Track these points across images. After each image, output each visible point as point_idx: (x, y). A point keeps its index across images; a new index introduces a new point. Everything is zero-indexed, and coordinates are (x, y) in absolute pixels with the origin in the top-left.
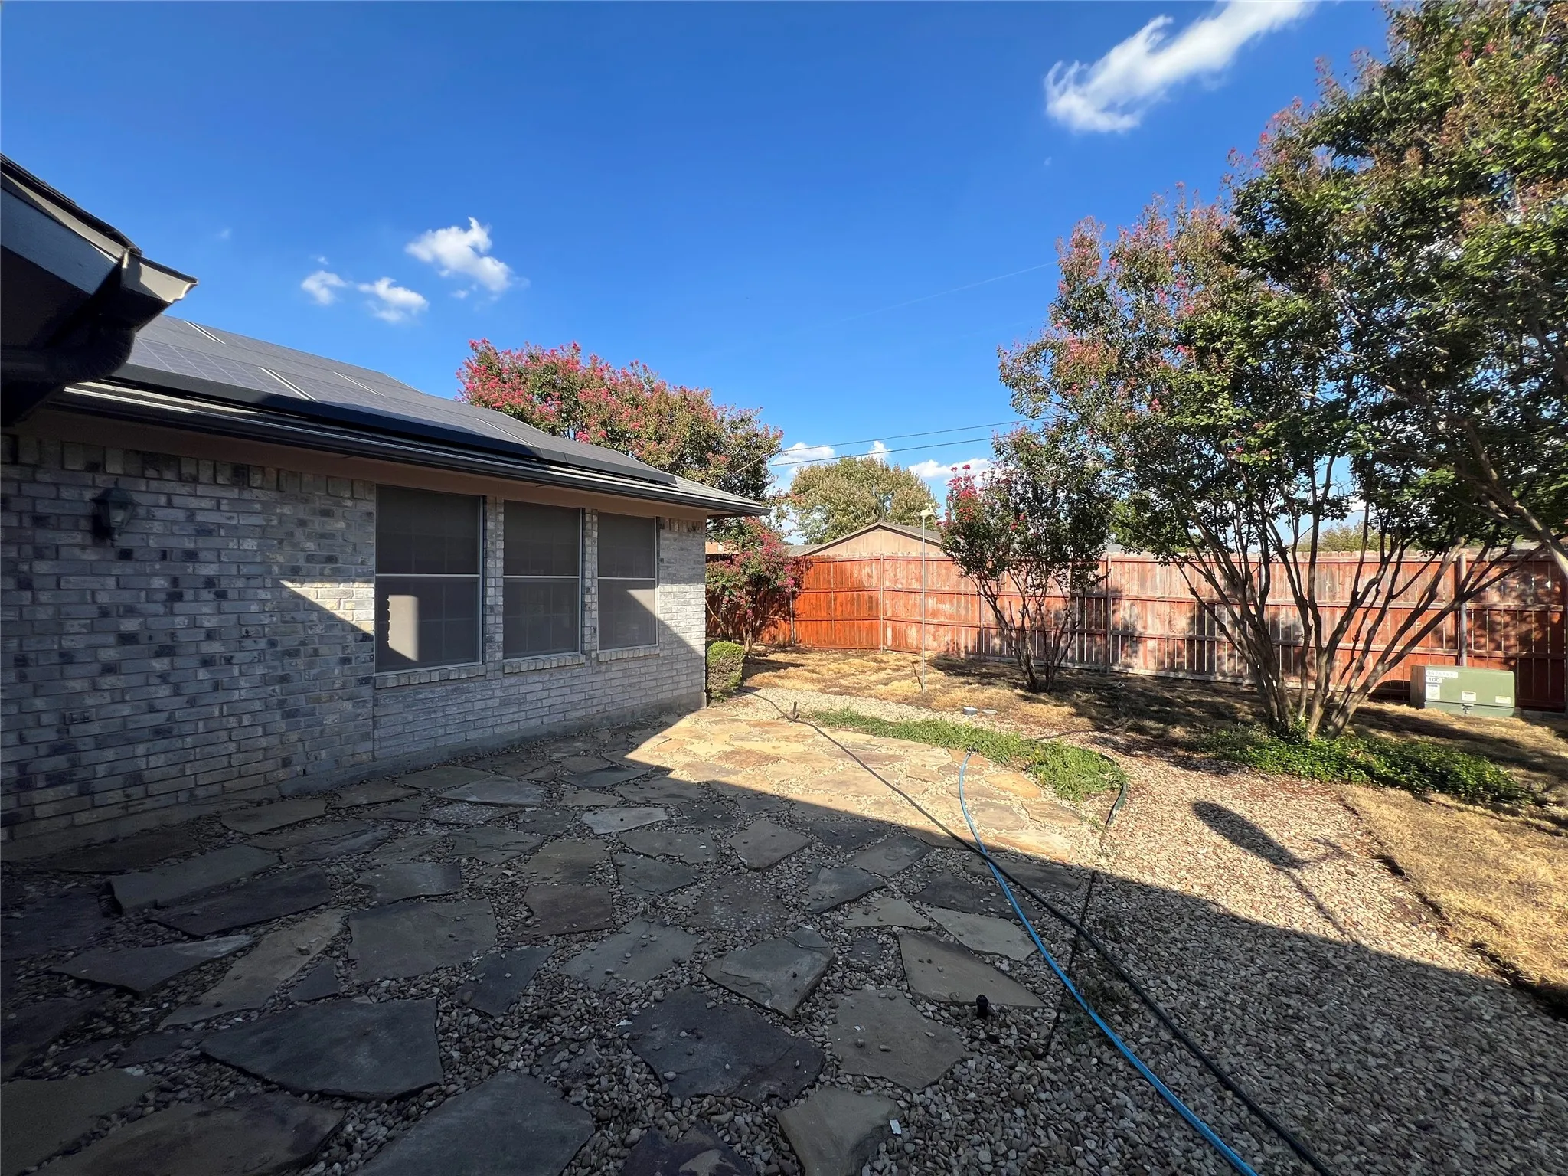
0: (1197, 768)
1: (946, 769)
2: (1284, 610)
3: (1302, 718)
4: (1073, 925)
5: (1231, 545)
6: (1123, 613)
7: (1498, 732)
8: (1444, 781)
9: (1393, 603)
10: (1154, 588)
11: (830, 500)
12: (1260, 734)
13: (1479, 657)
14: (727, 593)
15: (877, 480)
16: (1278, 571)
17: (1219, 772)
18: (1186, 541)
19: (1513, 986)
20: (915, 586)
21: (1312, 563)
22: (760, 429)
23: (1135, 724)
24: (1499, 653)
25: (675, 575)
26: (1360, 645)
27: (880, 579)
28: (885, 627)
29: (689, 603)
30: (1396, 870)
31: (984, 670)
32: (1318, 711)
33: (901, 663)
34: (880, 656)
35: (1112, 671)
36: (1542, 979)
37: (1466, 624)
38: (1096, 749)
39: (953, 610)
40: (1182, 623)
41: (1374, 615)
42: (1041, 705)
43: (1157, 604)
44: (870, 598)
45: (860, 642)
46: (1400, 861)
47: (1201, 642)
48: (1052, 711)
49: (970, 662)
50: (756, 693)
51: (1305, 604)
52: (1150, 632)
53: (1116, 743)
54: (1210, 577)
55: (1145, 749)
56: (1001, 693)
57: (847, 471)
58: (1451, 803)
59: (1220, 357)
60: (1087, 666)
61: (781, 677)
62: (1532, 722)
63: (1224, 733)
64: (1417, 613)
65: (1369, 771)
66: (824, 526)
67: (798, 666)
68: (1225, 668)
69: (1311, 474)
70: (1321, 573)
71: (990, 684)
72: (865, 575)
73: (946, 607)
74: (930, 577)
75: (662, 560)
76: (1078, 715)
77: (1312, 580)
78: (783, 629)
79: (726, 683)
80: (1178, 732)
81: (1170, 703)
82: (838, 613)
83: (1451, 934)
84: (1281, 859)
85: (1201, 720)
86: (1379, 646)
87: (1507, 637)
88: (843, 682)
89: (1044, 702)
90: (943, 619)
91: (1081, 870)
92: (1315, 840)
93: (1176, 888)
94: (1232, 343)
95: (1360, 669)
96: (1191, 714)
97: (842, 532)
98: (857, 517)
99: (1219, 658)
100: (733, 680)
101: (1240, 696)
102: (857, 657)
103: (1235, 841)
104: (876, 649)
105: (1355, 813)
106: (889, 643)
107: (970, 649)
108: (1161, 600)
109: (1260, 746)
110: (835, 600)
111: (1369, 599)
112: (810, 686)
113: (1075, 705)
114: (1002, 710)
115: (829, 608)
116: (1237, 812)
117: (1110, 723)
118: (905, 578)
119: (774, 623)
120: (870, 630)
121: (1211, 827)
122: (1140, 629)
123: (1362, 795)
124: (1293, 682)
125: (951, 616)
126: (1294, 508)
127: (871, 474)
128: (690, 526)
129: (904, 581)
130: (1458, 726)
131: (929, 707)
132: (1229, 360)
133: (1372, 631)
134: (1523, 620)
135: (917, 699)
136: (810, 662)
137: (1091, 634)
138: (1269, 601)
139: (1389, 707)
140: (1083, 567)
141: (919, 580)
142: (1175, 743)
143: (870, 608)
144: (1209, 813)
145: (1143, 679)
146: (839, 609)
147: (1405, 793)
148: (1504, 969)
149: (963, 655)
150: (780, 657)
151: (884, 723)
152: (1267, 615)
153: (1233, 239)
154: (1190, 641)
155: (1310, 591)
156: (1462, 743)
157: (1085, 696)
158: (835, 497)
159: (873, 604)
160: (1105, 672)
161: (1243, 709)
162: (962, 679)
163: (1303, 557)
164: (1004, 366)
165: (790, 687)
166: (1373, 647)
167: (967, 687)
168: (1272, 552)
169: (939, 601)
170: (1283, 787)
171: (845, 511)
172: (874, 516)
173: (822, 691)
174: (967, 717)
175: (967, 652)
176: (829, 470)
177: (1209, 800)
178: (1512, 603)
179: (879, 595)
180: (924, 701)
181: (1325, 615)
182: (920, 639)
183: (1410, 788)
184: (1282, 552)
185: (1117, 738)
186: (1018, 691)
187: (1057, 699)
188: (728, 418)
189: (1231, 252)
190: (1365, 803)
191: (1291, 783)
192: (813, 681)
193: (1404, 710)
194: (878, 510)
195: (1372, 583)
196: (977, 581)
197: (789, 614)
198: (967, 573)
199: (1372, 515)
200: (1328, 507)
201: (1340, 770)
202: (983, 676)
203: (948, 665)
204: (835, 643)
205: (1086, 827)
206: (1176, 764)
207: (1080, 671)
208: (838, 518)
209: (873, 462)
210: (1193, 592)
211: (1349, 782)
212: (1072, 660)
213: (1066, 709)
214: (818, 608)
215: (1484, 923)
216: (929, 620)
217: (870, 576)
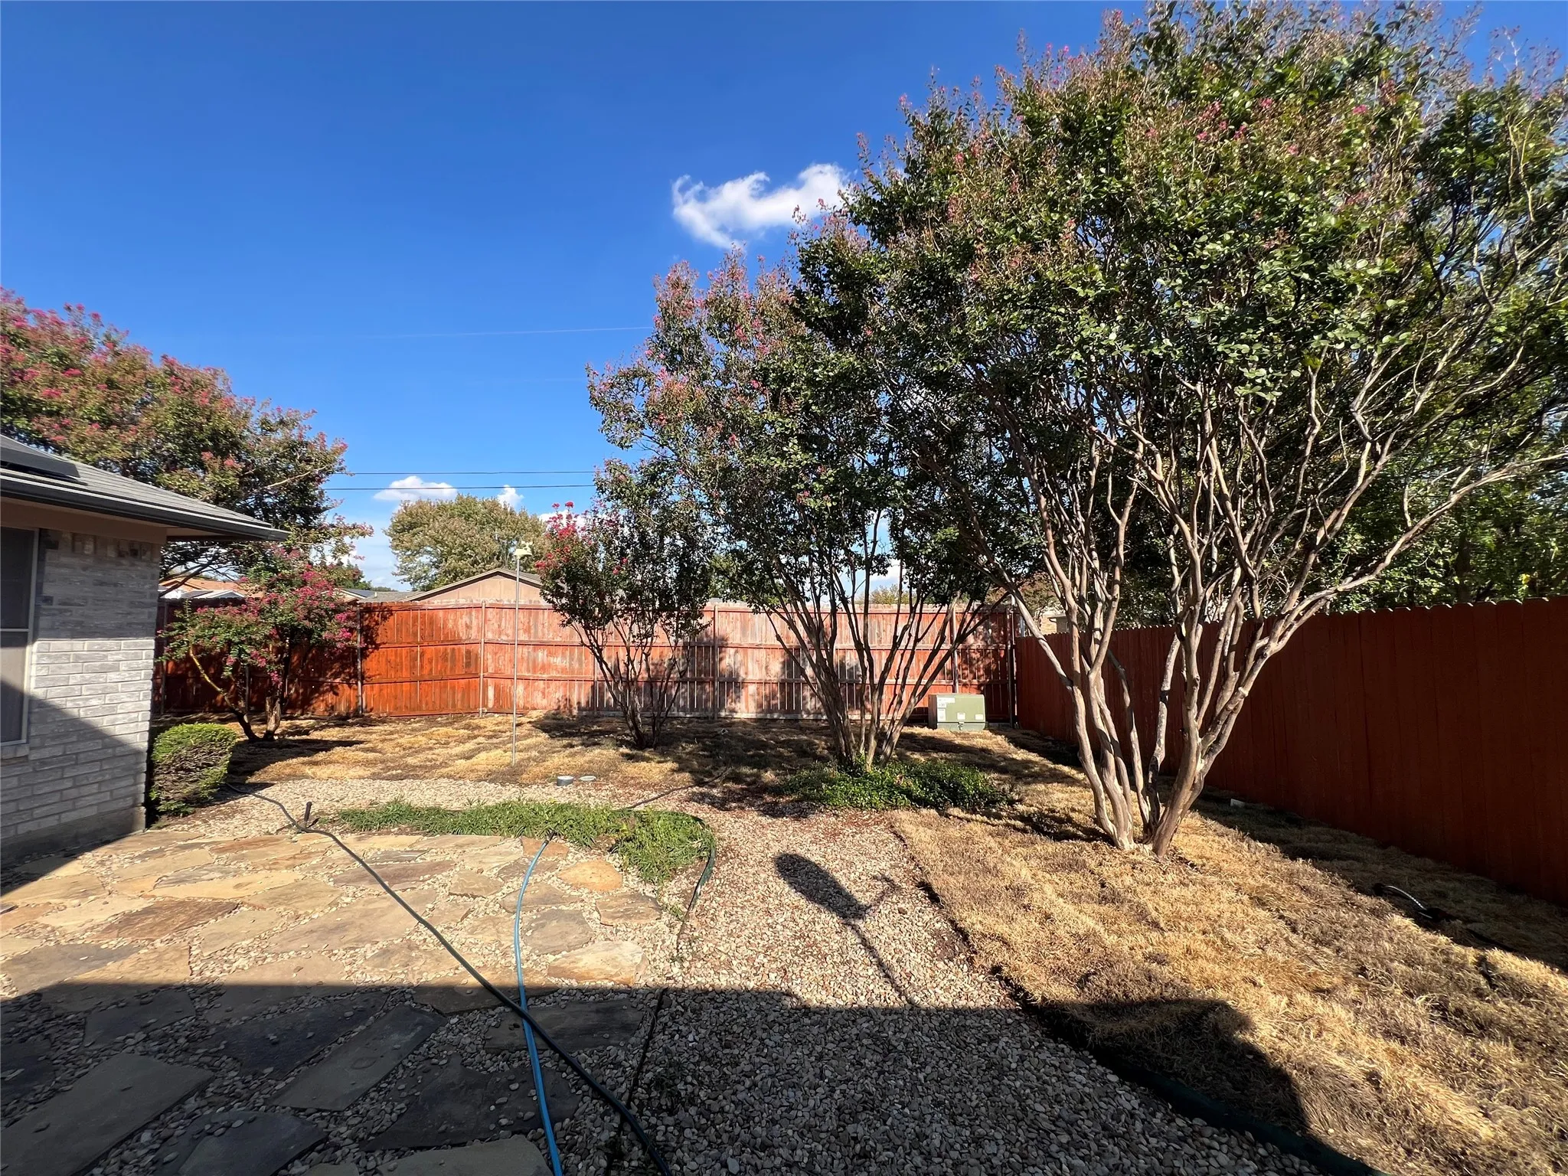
0: (782, 814)
1: (509, 871)
2: (848, 653)
3: (862, 751)
4: (617, 1109)
5: (808, 594)
6: (728, 660)
7: (979, 743)
8: (956, 795)
9: (920, 645)
10: (754, 635)
11: (442, 543)
12: (831, 771)
13: (965, 685)
14: (234, 651)
15: (499, 523)
16: (842, 620)
17: (800, 814)
18: (773, 590)
19: (1023, 1010)
20: (523, 637)
21: (866, 613)
22: (310, 437)
23: (733, 772)
24: (975, 682)
25: (80, 623)
26: (900, 681)
27: (479, 630)
28: (486, 687)
29: (115, 668)
30: (934, 898)
31: (595, 727)
32: (873, 743)
33: (501, 728)
34: (476, 721)
35: (719, 717)
36: (1044, 999)
37: (957, 661)
38: (692, 809)
39: (566, 663)
40: (776, 667)
41: (908, 655)
42: (643, 764)
43: (756, 651)
44: (468, 652)
45: (454, 706)
46: (936, 886)
47: (790, 684)
48: (655, 769)
49: (582, 720)
50: (263, 792)
51: (862, 647)
52: (750, 677)
53: (713, 797)
54: (792, 625)
55: (739, 800)
56: (605, 753)
57: (464, 510)
58: (962, 815)
59: (789, 401)
60: (697, 714)
61: (316, 763)
62: (996, 732)
63: (805, 773)
64: (934, 652)
65: (908, 793)
66: (434, 571)
67: (350, 744)
68: (808, 706)
69: (864, 535)
70: (873, 622)
71: (595, 744)
72: (463, 626)
73: (558, 661)
74: (540, 627)
75: (48, 600)
76: (680, 770)
77: (866, 626)
78: (346, 697)
79: (193, 786)
80: (769, 776)
81: (764, 745)
82: (426, 672)
83: (978, 962)
84: (848, 909)
85: (788, 760)
86: (911, 680)
87: (978, 669)
88: (410, 760)
89: (648, 760)
90: (554, 674)
91: (649, 991)
92: (875, 878)
93: (751, 985)
94: (800, 389)
95: (900, 702)
96: (781, 755)
97: (456, 578)
98: (475, 562)
99: (804, 698)
100: (210, 780)
101: (818, 732)
102: (445, 725)
103: (811, 897)
104: (473, 713)
105: (902, 840)
106: (491, 704)
107: (583, 704)
108: (758, 647)
109: (831, 782)
110: (422, 654)
111: (903, 644)
112: (360, 771)
113: (678, 760)
114: (602, 775)
115: (414, 666)
116: (813, 859)
117: (710, 775)
118: (510, 628)
119: (333, 689)
120: (467, 690)
121: (790, 884)
122: (742, 675)
123: (905, 818)
124: (855, 715)
125: (564, 670)
126: (853, 561)
127: (494, 517)
128: (125, 548)
129: (510, 632)
130: (958, 741)
131: (516, 782)
132: (797, 404)
133: (907, 668)
134: (986, 656)
135: (503, 773)
136: (369, 737)
137: (701, 682)
138: (837, 645)
139: (917, 730)
140: (688, 615)
141: (527, 631)
142: (766, 789)
143: (468, 664)
144: (791, 868)
145: (744, 723)
146: (427, 667)
147: (933, 812)
148: (1017, 992)
149: (575, 712)
150: (332, 734)
151: (447, 813)
152: (836, 658)
153: (799, 294)
154: (782, 684)
155: (865, 636)
156: (961, 756)
157: (690, 748)
158: (449, 539)
159: (471, 659)
160: (712, 718)
161: (821, 745)
162: (565, 742)
163: (859, 609)
164: (592, 387)
165: (325, 776)
166: (908, 681)
167: (569, 751)
168: (838, 602)
169: (550, 654)
170: (850, 823)
171: (462, 556)
172: (496, 563)
173: (375, 777)
174: (560, 789)
175: (579, 709)
176: (442, 508)
177: (790, 852)
178: (980, 644)
179: (480, 649)
180: (511, 775)
181: (875, 656)
182: (526, 697)
183: (935, 806)
184: (844, 601)
185: (715, 791)
186: (624, 750)
187: (662, 754)
188: (256, 417)
189: (799, 308)
190: (909, 828)
191: (856, 816)
192: (368, 763)
193: (925, 731)
194: (501, 556)
195: (905, 629)
196: (582, 631)
197: (355, 676)
198: (569, 622)
199: (905, 571)
200: (875, 564)
201: (890, 798)
202: (593, 734)
203: (557, 726)
204: (420, 708)
205: (666, 917)
206: (765, 813)
207: (690, 720)
208: (452, 562)
209: (496, 504)
210: (779, 638)
211: (896, 807)
212: (684, 709)
213: (670, 765)
214: (398, 667)
215: (998, 944)
216: (538, 675)
217: (468, 627)
